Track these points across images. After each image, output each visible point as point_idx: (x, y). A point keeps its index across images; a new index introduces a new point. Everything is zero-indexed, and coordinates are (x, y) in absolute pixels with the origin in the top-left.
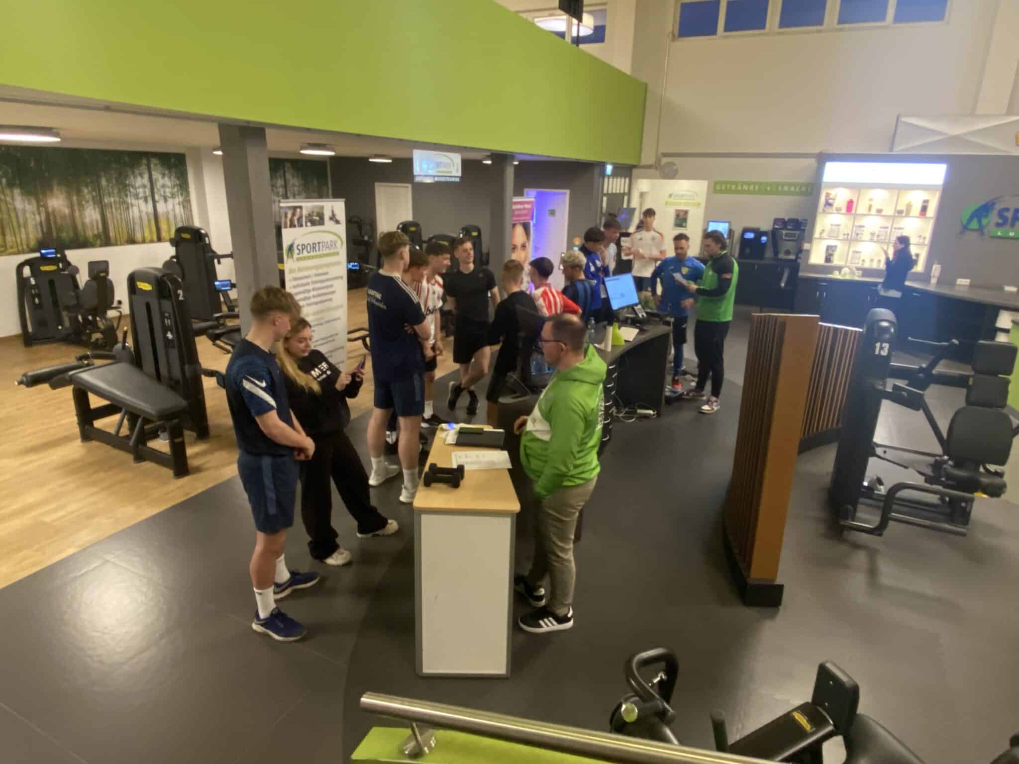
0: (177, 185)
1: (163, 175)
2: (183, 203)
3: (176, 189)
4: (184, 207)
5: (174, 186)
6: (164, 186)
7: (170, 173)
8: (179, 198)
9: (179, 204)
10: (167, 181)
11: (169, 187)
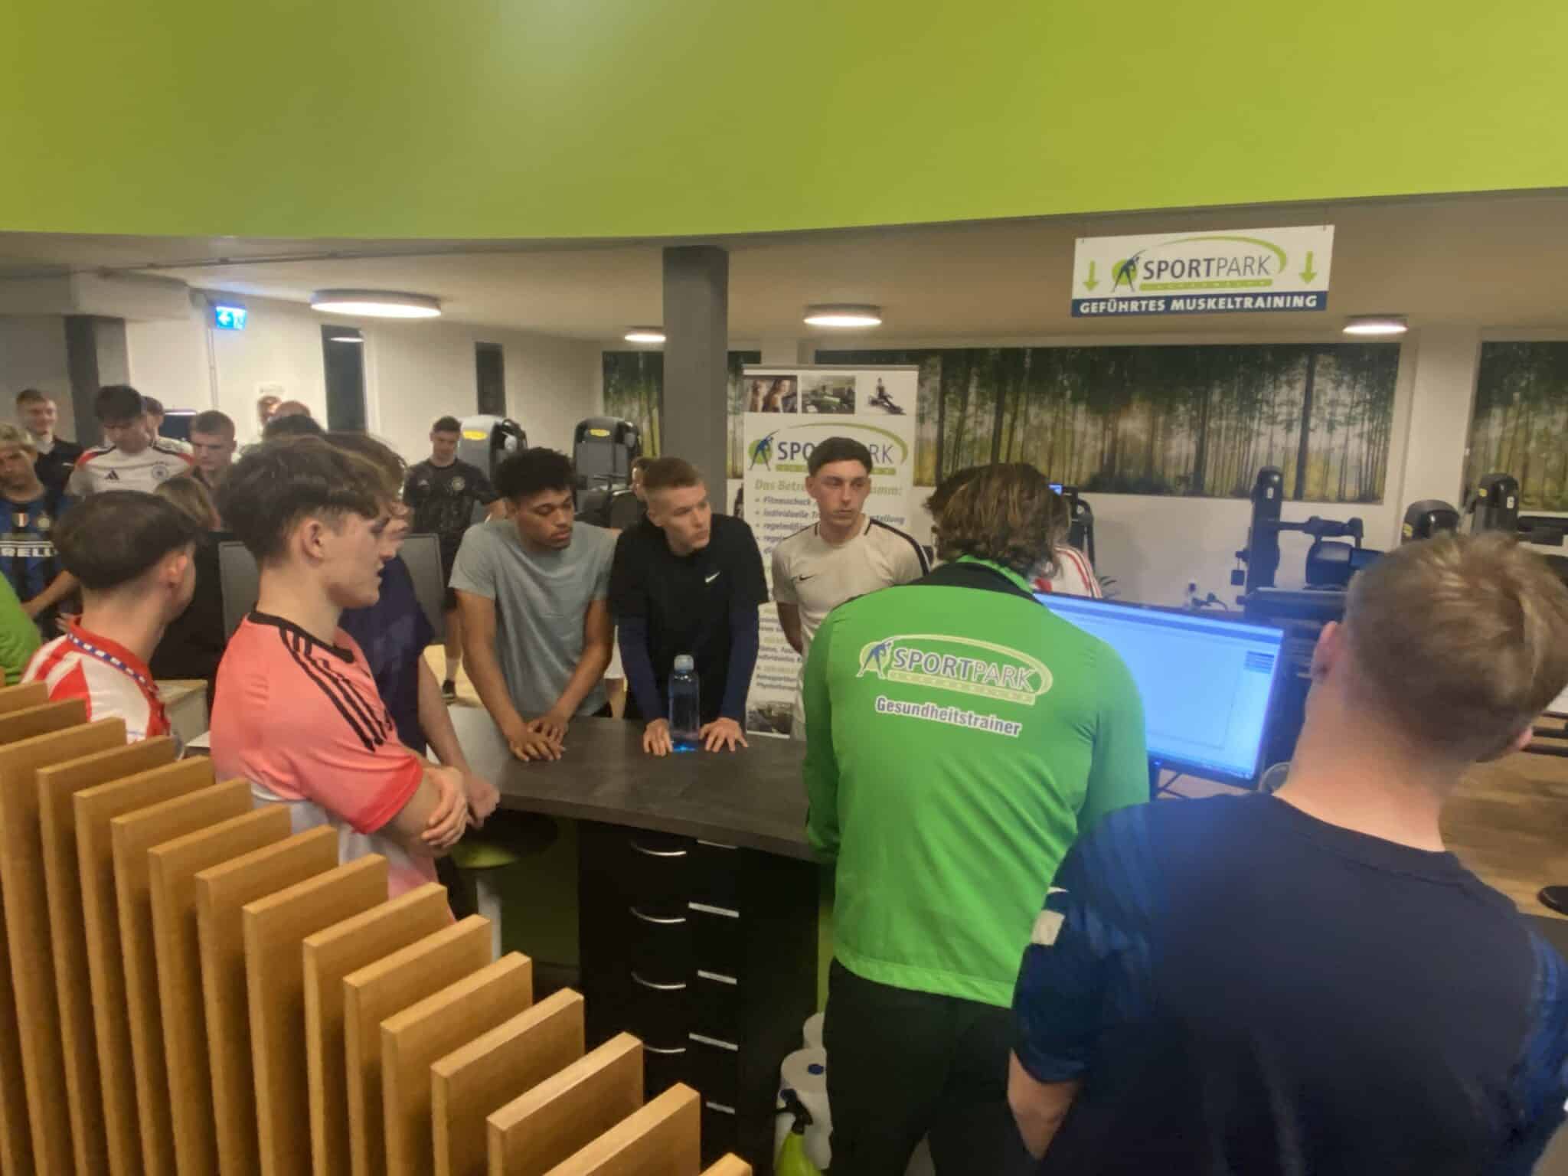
0: (1365, 401)
1: (1338, 384)
2: (1370, 434)
3: (1360, 409)
4: (1370, 441)
5: (1358, 404)
6: (1333, 403)
7: (1355, 379)
8: (1363, 424)
9: (1361, 436)
10: (1344, 395)
11: (1345, 405)
